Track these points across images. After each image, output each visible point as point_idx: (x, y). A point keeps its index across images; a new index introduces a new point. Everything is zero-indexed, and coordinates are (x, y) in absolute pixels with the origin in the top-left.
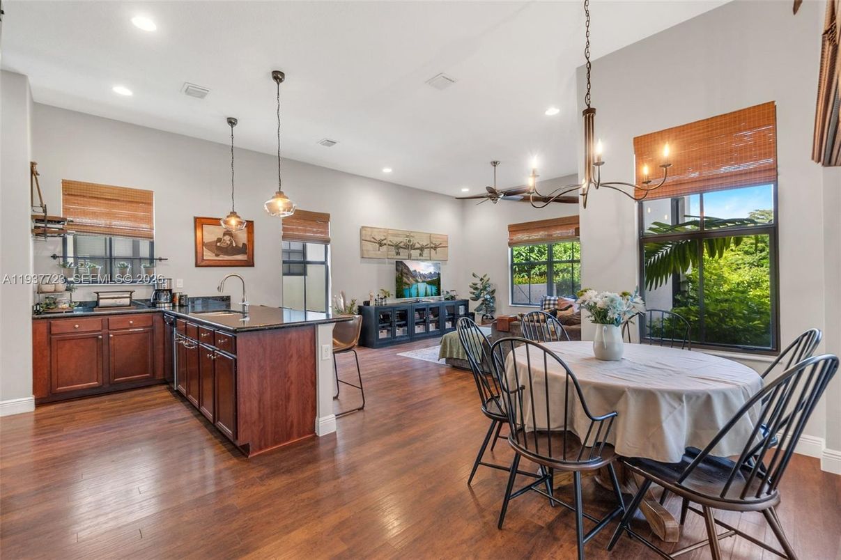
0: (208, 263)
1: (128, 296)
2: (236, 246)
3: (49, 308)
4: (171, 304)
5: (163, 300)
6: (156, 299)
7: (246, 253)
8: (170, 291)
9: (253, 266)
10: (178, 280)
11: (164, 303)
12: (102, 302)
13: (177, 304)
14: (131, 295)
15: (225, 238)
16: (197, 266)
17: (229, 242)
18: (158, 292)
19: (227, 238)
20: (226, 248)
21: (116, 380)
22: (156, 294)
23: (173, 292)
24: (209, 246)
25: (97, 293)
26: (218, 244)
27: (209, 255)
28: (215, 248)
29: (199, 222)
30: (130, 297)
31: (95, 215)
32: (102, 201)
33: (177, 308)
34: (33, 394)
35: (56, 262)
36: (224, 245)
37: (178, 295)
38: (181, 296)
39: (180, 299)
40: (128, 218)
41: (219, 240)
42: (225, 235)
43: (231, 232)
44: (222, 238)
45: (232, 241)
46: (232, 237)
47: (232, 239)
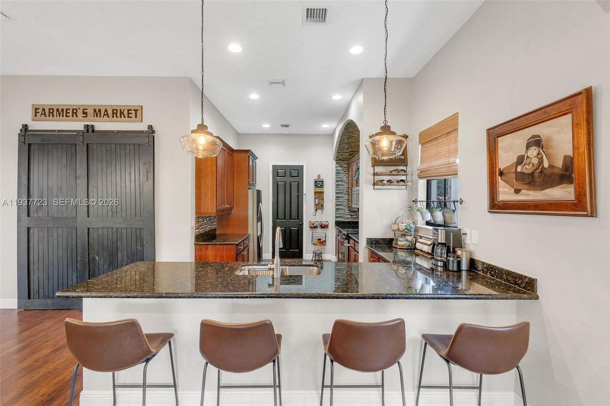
2: (550, 166)
4: (442, 264)
7: (573, 181)
8: (446, 245)
10: (473, 232)
12: (417, 245)
15: (530, 153)
17: (536, 161)
19: (533, 151)
20: (532, 174)
24: (507, 175)
26: (519, 169)
29: (493, 135)
32: (434, 143)
36: (529, 169)
40: (445, 154)
41: (520, 160)
42: (528, 146)
43: (539, 136)
44: (524, 156)
45: (542, 156)
46: (542, 149)
47: (543, 153)
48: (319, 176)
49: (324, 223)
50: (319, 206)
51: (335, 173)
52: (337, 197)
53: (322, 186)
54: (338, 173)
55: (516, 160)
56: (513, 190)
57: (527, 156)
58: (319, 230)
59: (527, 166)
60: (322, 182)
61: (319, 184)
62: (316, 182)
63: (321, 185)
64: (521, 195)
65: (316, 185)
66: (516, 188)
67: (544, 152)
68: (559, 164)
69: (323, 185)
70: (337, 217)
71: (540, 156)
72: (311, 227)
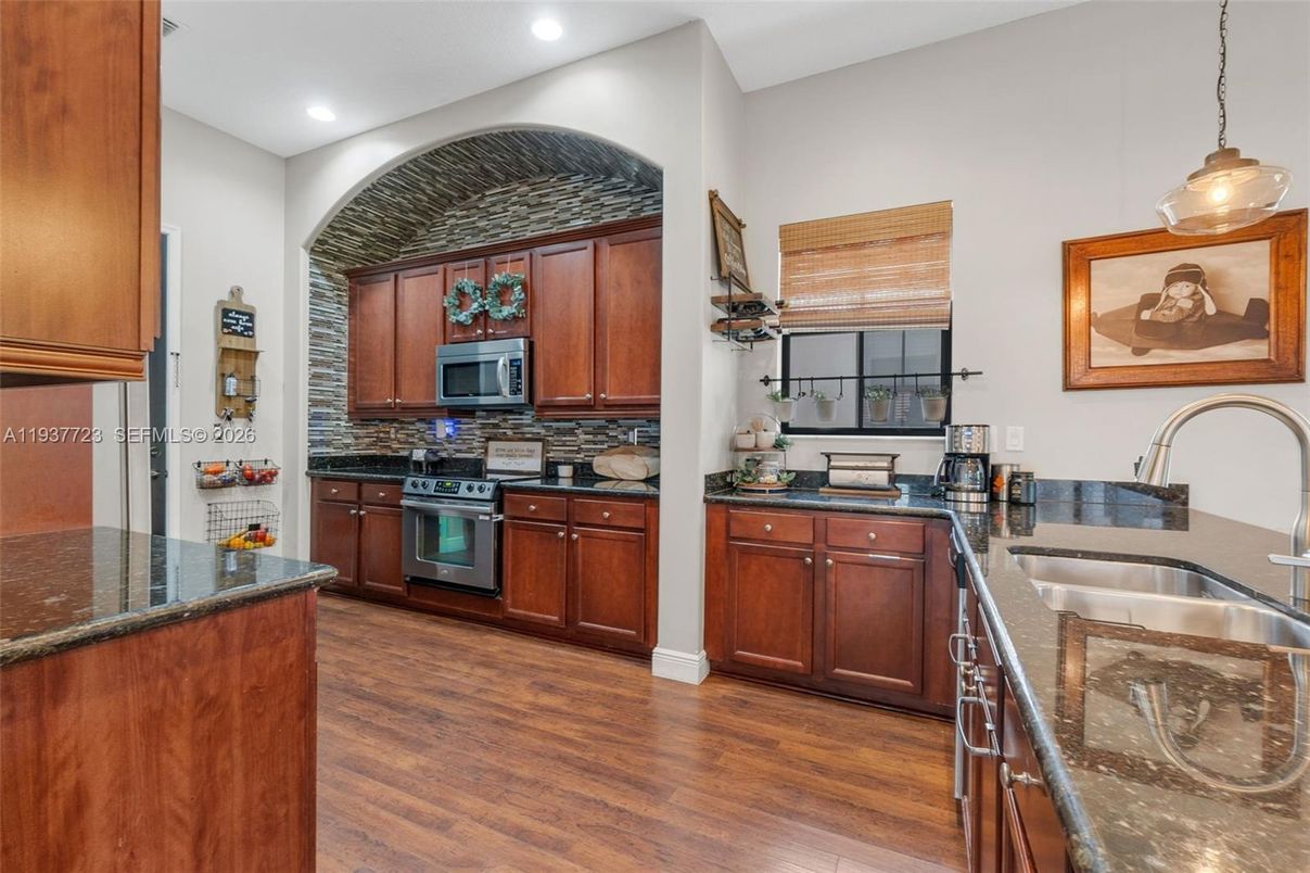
0: (1103, 378)
1: (885, 465)
2: (1219, 313)
3: (745, 481)
4: (985, 497)
5: (965, 482)
6: (947, 478)
7: (1266, 335)
8: (984, 458)
9: (1302, 380)
10: (1010, 429)
11: (968, 491)
12: (836, 477)
13: (1004, 496)
14: (892, 462)
15: (1174, 291)
16: (1068, 387)
17: (1188, 304)
18: (953, 459)
19: (1182, 290)
20: (1178, 324)
21: (837, 670)
22: (947, 463)
23: (992, 461)
24: (1112, 325)
25: (828, 456)
26: (1146, 315)
27: (1108, 353)
28: (1132, 326)
29: (1078, 259)
30: (891, 469)
31: (830, 286)
32: (844, 254)
33: (1004, 507)
34: (705, 648)
35: (767, 390)
36: (1169, 316)
37: (1005, 473)
38: (1014, 475)
39: (1011, 484)
40: (894, 283)
41: (1149, 301)
42: (1171, 280)
43: (1197, 267)
44: (1160, 295)
45: (1203, 297)
46: (1203, 286)
47: (1204, 293)
48: (236, 292)
49: (257, 467)
50: (238, 405)
51: (308, 295)
52: (315, 376)
53: (248, 332)
54: (316, 295)
55: (1138, 301)
56: (1130, 349)
57: (1168, 297)
58: (238, 494)
59: (1166, 312)
60: (251, 317)
61: (235, 320)
62: (226, 313)
63: (247, 329)
64: (1150, 357)
65: (225, 325)
66: (1136, 346)
67: (1207, 291)
68: (1240, 308)
69: (252, 329)
70: (313, 444)
71: (1196, 297)
72: (202, 486)
